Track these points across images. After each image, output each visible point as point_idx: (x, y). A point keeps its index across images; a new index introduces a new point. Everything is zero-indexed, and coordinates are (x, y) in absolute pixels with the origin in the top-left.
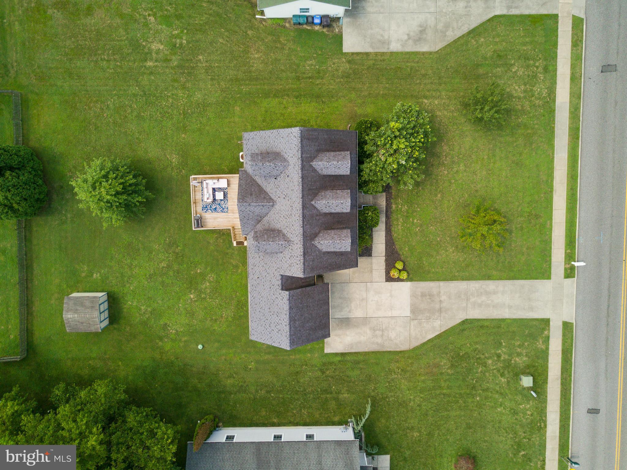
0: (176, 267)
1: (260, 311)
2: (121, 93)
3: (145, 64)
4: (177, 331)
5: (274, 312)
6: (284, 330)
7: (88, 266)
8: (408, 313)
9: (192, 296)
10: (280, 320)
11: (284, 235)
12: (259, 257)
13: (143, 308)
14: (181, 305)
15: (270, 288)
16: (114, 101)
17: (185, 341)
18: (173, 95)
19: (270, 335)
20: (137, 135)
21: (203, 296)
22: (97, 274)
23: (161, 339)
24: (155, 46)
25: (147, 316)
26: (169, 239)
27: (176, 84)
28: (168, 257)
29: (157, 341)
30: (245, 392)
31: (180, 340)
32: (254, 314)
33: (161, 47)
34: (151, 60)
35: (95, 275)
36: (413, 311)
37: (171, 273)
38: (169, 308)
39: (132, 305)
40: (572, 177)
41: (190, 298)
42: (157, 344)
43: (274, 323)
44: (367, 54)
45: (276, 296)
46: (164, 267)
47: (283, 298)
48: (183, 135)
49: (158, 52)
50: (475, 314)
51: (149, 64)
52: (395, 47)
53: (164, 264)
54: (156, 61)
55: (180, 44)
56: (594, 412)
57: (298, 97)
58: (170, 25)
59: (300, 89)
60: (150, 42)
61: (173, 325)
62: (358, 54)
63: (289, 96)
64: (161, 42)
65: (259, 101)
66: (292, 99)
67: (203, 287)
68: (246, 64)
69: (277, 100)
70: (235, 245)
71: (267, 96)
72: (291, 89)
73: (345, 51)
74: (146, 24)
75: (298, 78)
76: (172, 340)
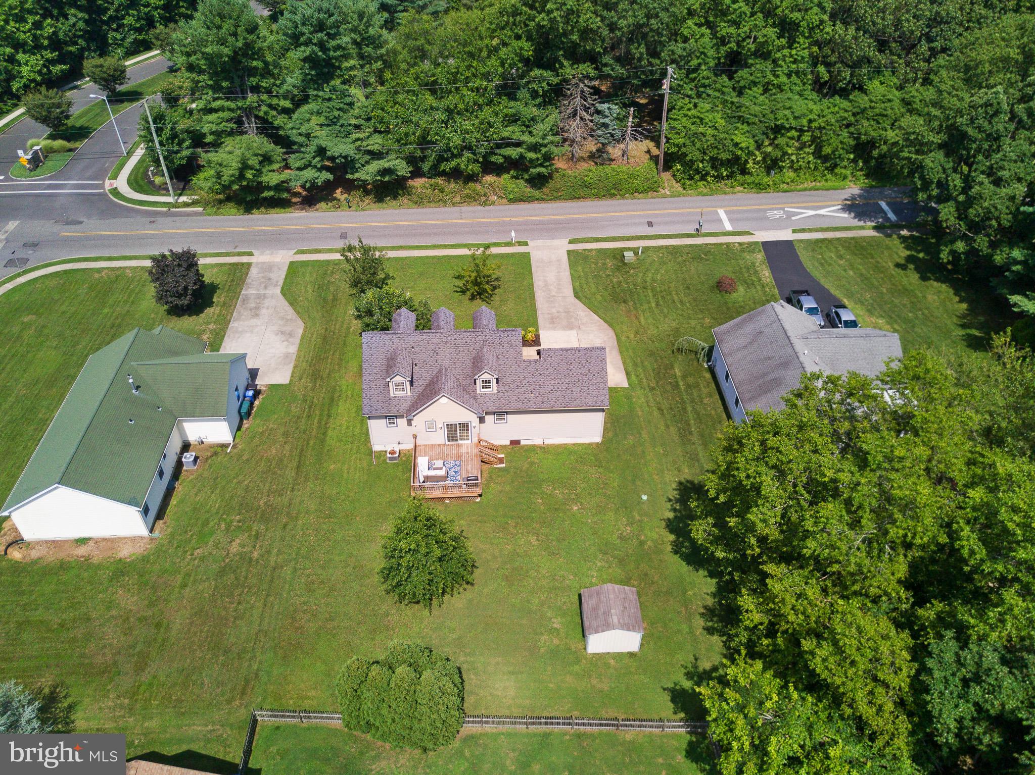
0: (536, 526)
1: (572, 391)
2: (287, 586)
3: (254, 559)
4: (626, 525)
7: (541, 634)
8: (574, 332)
9: (575, 508)
12: (507, 392)
13: (599, 564)
14: (590, 521)
15: (540, 374)
16: (297, 595)
17: (641, 515)
18: (303, 530)
19: (596, 375)
22: (554, 623)
23: (642, 543)
24: (235, 548)
25: (611, 559)
26: (497, 533)
27: (289, 527)
28: (523, 534)
29: (646, 547)
30: (697, 455)
31: (639, 521)
32: (578, 401)
33: (238, 541)
34: (251, 552)
35: (555, 625)
36: (571, 328)
37: (546, 531)
38: (595, 533)
40: (435, 247)
41: (578, 510)
42: (650, 547)
44: (295, 367)
45: (548, 366)
46: (537, 539)
47: (549, 355)
48: (358, 519)
49: (243, 546)
50: (569, 291)
51: (256, 554)
52: (293, 349)
53: (533, 539)
54: (254, 547)
55: (239, 521)
56: (650, 224)
57: (329, 416)
58: (212, 533)
59: (321, 415)
60: (228, 554)
61: (619, 529)
62: (293, 373)
63: (326, 424)
64: (231, 542)
65: (327, 448)
66: (331, 420)
67: (560, 496)
68: (281, 460)
69: (330, 433)
70: (503, 465)
71: (323, 441)
72: (319, 422)
73: (288, 382)
74: (203, 559)
75: (309, 416)
76: (642, 529)
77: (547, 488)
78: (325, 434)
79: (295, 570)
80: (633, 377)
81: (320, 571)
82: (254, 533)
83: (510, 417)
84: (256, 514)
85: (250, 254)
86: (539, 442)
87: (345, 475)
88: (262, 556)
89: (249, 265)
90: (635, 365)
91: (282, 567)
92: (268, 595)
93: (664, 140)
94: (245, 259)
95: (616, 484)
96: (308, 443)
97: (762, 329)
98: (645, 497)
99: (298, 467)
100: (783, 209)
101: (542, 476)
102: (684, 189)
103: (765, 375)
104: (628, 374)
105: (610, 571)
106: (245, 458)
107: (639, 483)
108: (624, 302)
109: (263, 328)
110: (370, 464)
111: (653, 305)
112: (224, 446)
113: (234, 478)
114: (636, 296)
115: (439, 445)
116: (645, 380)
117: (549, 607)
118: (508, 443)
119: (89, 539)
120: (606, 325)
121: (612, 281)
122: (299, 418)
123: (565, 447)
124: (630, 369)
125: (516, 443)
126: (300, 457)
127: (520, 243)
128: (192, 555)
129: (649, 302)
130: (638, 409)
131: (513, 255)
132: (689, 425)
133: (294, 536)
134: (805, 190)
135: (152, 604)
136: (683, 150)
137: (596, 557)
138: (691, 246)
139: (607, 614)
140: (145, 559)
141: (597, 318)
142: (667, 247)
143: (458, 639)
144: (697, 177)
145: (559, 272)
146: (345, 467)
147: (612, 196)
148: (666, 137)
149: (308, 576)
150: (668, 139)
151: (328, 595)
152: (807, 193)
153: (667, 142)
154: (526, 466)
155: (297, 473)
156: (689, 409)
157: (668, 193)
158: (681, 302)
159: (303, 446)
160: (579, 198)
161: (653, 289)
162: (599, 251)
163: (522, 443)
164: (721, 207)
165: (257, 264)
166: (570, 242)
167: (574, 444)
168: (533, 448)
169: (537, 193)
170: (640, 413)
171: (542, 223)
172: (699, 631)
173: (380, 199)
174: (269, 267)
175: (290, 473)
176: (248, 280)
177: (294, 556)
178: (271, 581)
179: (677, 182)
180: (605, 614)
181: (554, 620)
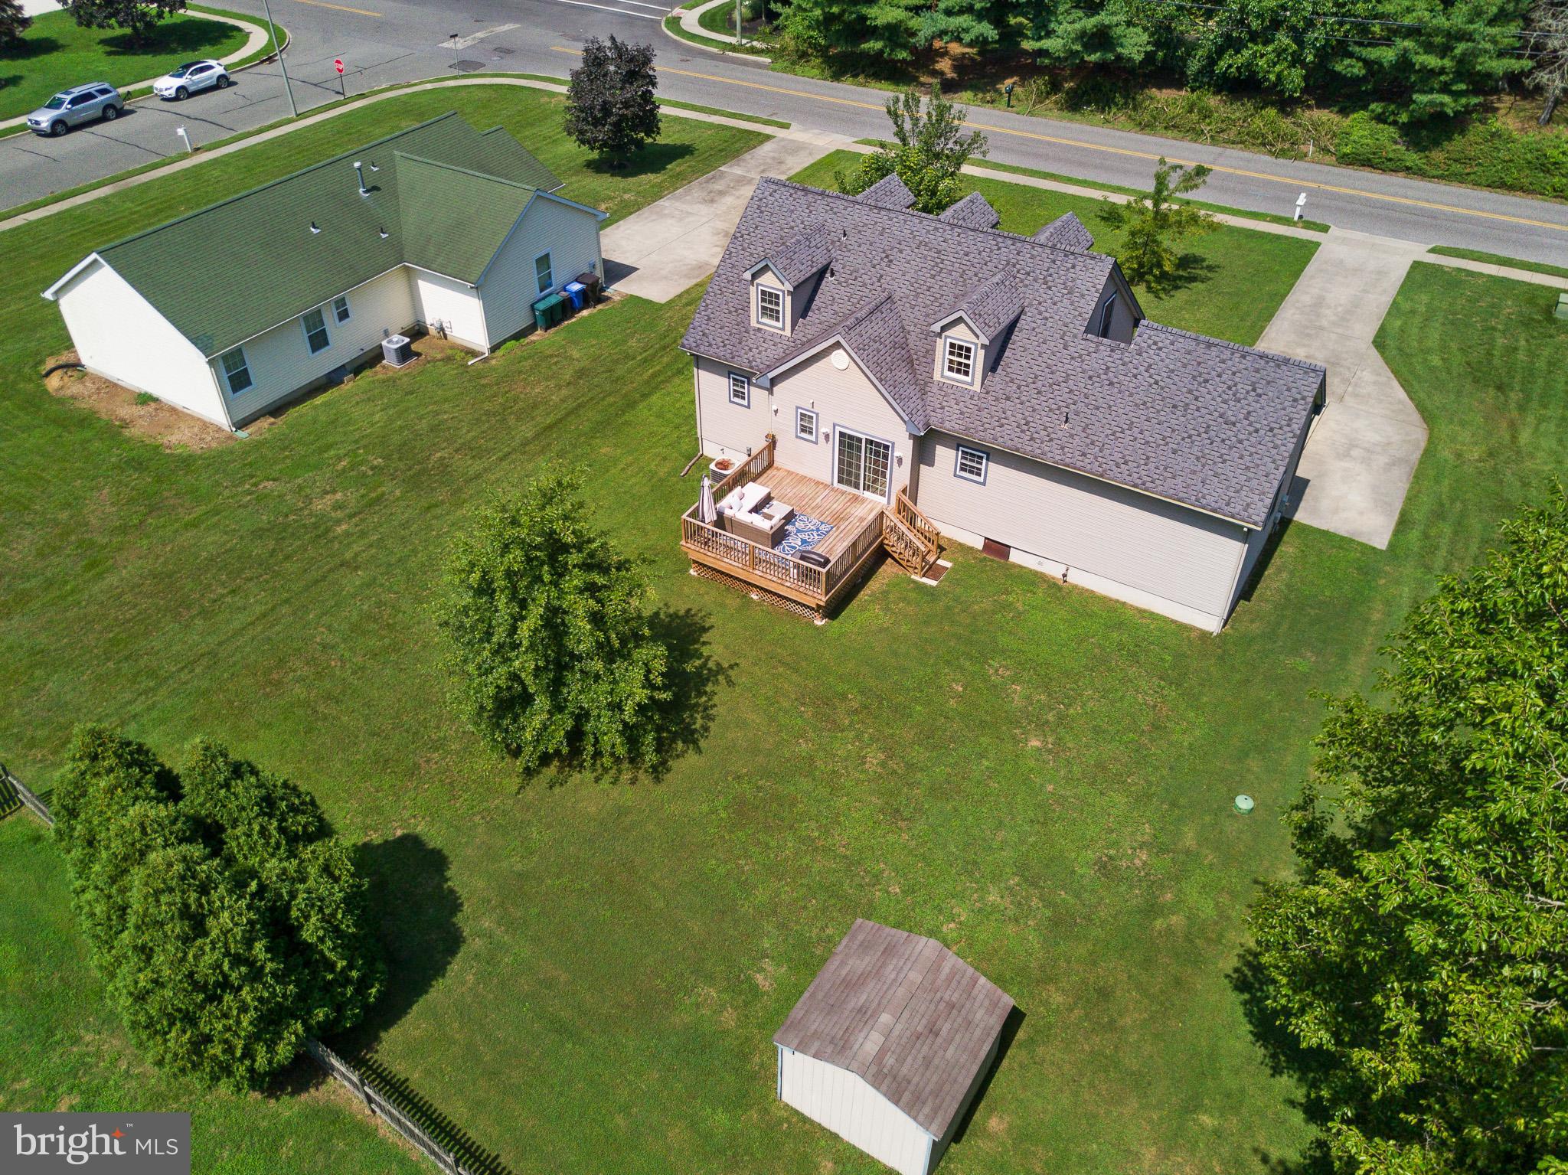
1: (1175, 452)
2: (331, 603)
3: (331, 535)
4: (1144, 845)
5: (1190, 392)
6: (1257, 371)
7: (710, 979)
9: (1035, 743)
10: (1219, 376)
12: (1008, 399)
13: (993, 897)
14: (1050, 788)
15: (1111, 384)
16: (330, 627)
17: (1203, 841)
19: (1262, 432)
21: (1051, 717)
22: (761, 970)
23: (1152, 910)
24: (324, 504)
25: (1036, 903)
26: (803, 704)
27: (438, 511)
28: (859, 735)
29: (1159, 924)
31: (1188, 852)
32: (1179, 480)
33: (339, 496)
34: (339, 522)
35: (759, 978)
37: (919, 754)
38: (1041, 822)
39: (960, 923)
41: (1039, 749)
42: (1169, 931)
43: (1225, 402)
44: (696, 286)
45: (1142, 369)
47: (1155, 343)
49: (339, 506)
50: (1365, 329)
51: (341, 529)
53: (874, 758)
54: (352, 517)
55: (373, 468)
58: (317, 467)
60: (301, 509)
61: (1115, 844)
62: (687, 291)
63: (663, 382)
64: (327, 493)
65: (627, 417)
66: (676, 381)
67: (1018, 702)
68: (535, 406)
69: (655, 397)
70: (934, 583)
71: (632, 405)
72: (654, 376)
73: (663, 301)
74: (262, 498)
75: (645, 360)
76: (1179, 876)
77: (997, 670)
78: (646, 396)
79: (371, 583)
80: (1414, 535)
82: (373, 495)
83: (996, 472)
84: (410, 469)
85: (785, 126)
86: (1054, 571)
87: (613, 472)
88: (347, 534)
89: (769, 137)
90: (1439, 514)
91: (357, 568)
92: (287, 601)
94: (768, 130)
95: (1187, 740)
96: (603, 399)
98: (1244, 803)
99: (550, 427)
101: (1004, 640)
104: (1403, 523)
105: (1010, 929)
106: (483, 382)
107: (1256, 764)
108: (1500, 388)
109: (705, 219)
110: (673, 472)
112: (472, 353)
113: (435, 403)
114: (1540, 386)
115: (819, 483)
116: (1443, 552)
117: (782, 926)
118: (979, 544)
119: (156, 400)
120: (1416, 417)
121: (1492, 341)
122: (628, 357)
123: (1115, 605)
124: (1419, 515)
125: (997, 549)
126: (568, 415)
127: (1309, 225)
128: (256, 485)
130: (1378, 605)
131: (1278, 238)
133: (429, 527)
135: (124, 529)
137: (996, 878)
139: (865, 1015)
140: (186, 462)
141: (1401, 394)
143: (520, 876)
145: (1365, 291)
146: (627, 459)
149: (380, 604)
154: (987, 604)
155: (537, 436)
159: (592, 399)
162: (1498, 281)
163: (1015, 557)
165: (783, 139)
166: (1432, 251)
167: (1140, 610)
168: (1033, 580)
169: (1412, 158)
170: (1376, 616)
171: (1392, 207)
173: (1074, 104)
174: (796, 148)
175: (527, 430)
176: (747, 156)
177: (393, 561)
178: (317, 582)
180: (861, 1010)
181: (767, 964)
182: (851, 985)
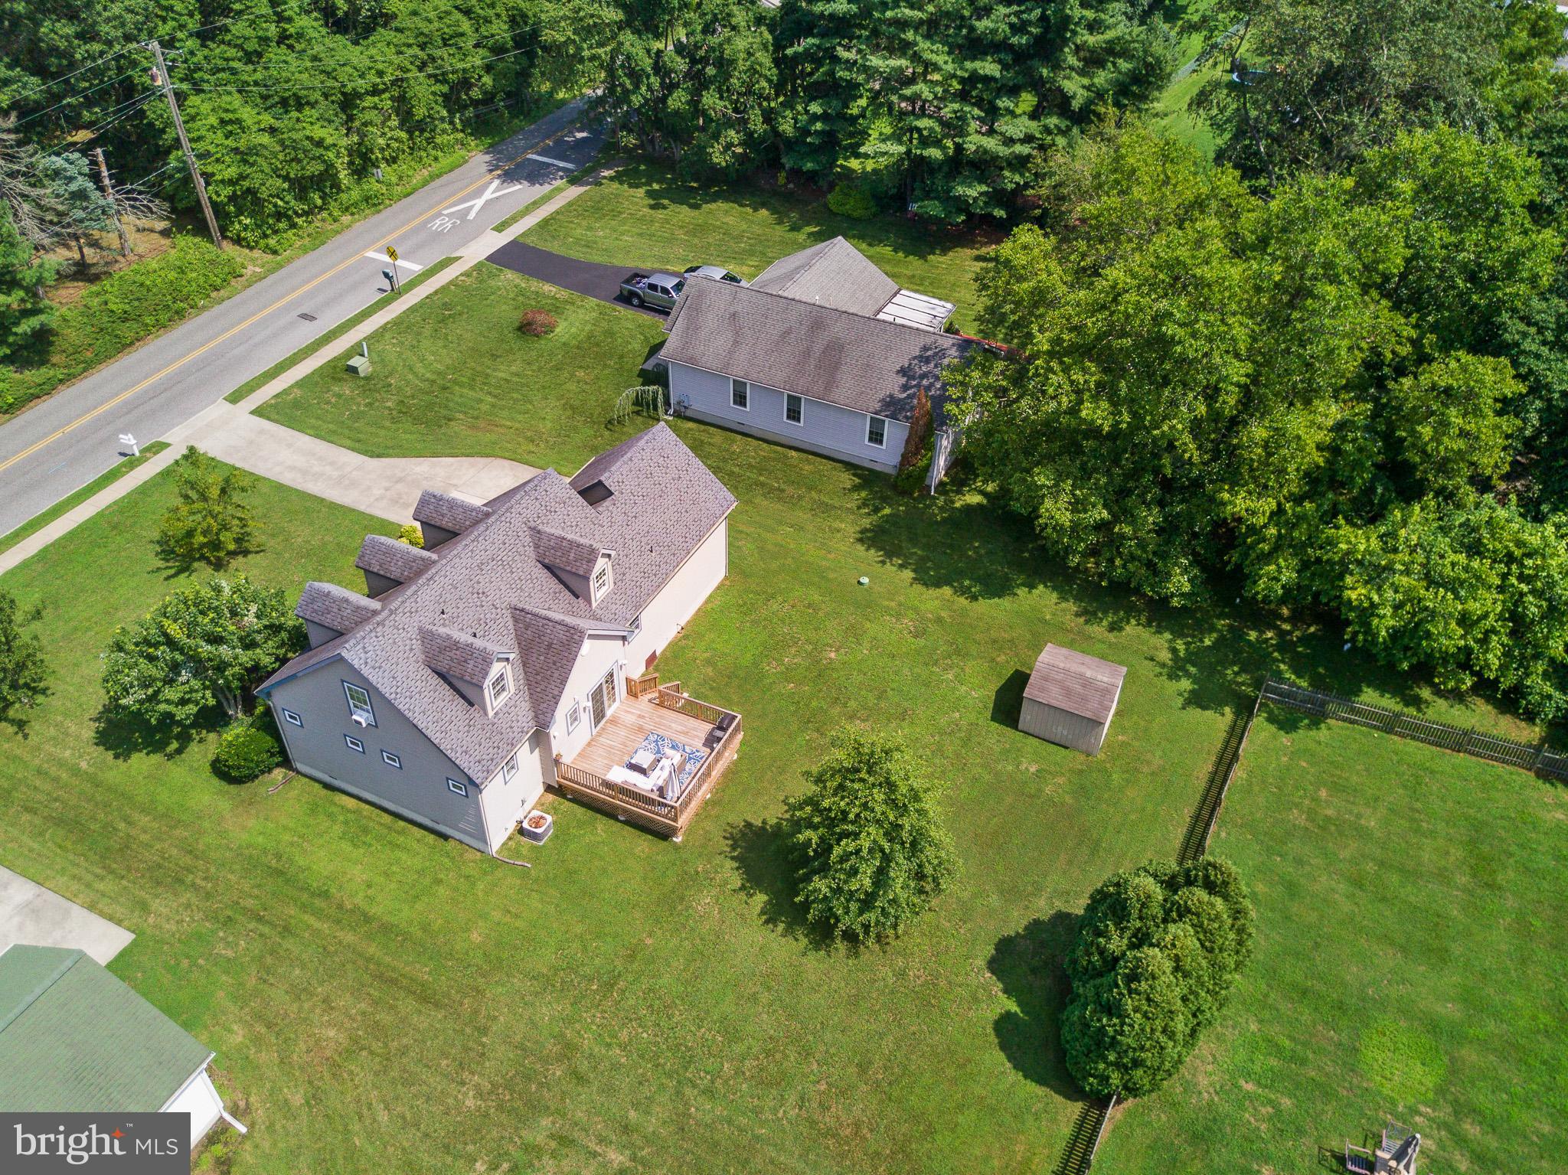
0: (836, 711)
2: (742, 1121)
5: (655, 485)
6: (653, 449)
7: (1040, 790)
9: (832, 655)
11: (537, 546)
12: (624, 574)
13: (950, 678)
14: (865, 652)
15: (635, 517)
16: (775, 1110)
17: (890, 600)
18: (609, 1045)
19: (689, 470)
20: (765, 997)
21: (809, 648)
22: (1027, 769)
25: (948, 662)
27: (584, 1066)
29: (947, 620)
30: (823, 503)
31: (899, 605)
37: (852, 704)
38: (892, 657)
39: (972, 691)
41: (837, 655)
42: (950, 617)
44: (90, 907)
45: (632, 498)
46: (863, 721)
47: (618, 482)
48: (649, 941)
52: (21, 892)
56: (306, 317)
57: (325, 895)
59: (304, 907)
61: (900, 631)
63: (339, 907)
66: (338, 895)
67: (798, 660)
68: (372, 1026)
69: (374, 910)
71: (387, 929)
72: (322, 917)
73: (128, 937)
75: (285, 932)
76: (915, 610)
77: (771, 669)
78: (367, 919)
81: (739, 1048)
82: (551, 1146)
83: (644, 616)
84: (499, 1125)
87: (519, 923)
88: (627, 1146)
91: (685, 1115)
93: (202, 181)
95: (817, 597)
96: (368, 959)
97: (732, 310)
98: (865, 580)
99: (424, 1000)
100: (440, 214)
101: (747, 659)
102: (275, 252)
103: (807, 353)
107: (832, 576)
108: (450, 420)
110: (525, 874)
111: (489, 399)
114: (451, 405)
115: (589, 744)
117: (996, 761)
118: (643, 667)
120: (480, 460)
121: (390, 409)
122: (272, 950)
123: (701, 613)
125: (653, 657)
126: (396, 986)
127: (151, 450)
129: (480, 401)
132: (762, 485)
134: (425, 183)
136: (246, 184)
138: (412, 310)
142: (384, 328)
144: (282, 225)
145: (290, 446)
146: (496, 915)
147: (180, 314)
148: (203, 174)
150: (208, 177)
151: (806, 1054)
152: (433, 184)
153: (208, 184)
154: (708, 670)
155: (439, 1007)
156: (736, 470)
157: (258, 270)
158: (517, 375)
159: (366, 970)
160: (132, 344)
161: (455, 382)
162: (300, 384)
163: (658, 652)
164: (366, 247)
166: (233, 402)
167: (707, 602)
168: (677, 647)
169: (49, 372)
172: (1112, 637)
175: (429, 1020)
177: (670, 1084)
178: (711, 1147)
179: (251, 248)
180: (1084, 686)
181: (1023, 767)
182: (1068, 692)
